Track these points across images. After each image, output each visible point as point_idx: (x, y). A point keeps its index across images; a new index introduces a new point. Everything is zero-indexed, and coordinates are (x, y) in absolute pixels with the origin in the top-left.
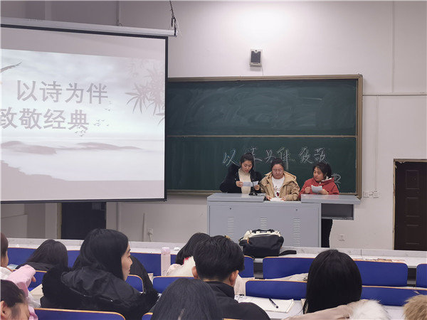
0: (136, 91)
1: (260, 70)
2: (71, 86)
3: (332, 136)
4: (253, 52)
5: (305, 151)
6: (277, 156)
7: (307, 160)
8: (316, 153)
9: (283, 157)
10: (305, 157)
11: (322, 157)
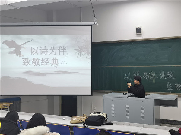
0: (78, 49)
1: (141, 36)
2: (52, 48)
3: (176, 66)
4: (137, 28)
5: (163, 73)
6: (149, 75)
7: (163, 77)
8: (168, 74)
9: (152, 76)
10: (163, 76)
11: (171, 76)
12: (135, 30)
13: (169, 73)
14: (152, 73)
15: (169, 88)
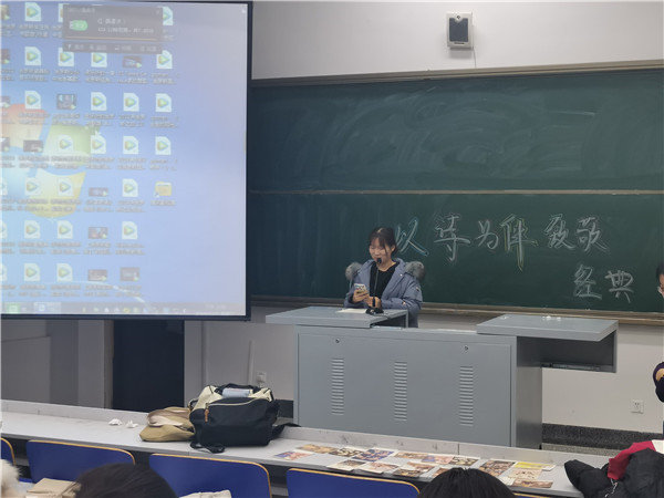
1: (468, 57)
3: (614, 192)
4: (452, 21)
5: (558, 223)
6: (502, 233)
7: (561, 241)
8: (582, 227)
9: (512, 234)
10: (558, 236)
11: (593, 237)
12: (444, 28)
13: (585, 222)
14: (514, 224)
15: (585, 292)
